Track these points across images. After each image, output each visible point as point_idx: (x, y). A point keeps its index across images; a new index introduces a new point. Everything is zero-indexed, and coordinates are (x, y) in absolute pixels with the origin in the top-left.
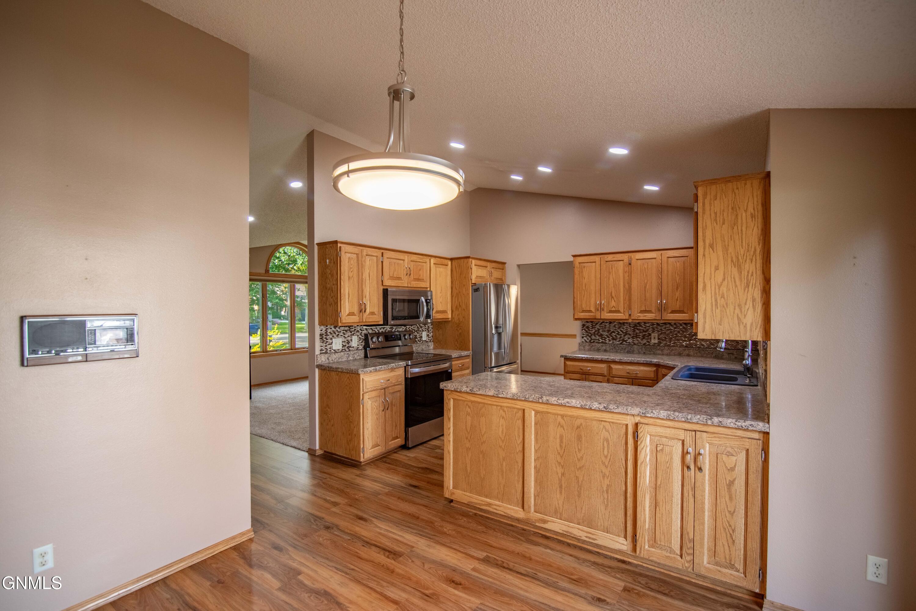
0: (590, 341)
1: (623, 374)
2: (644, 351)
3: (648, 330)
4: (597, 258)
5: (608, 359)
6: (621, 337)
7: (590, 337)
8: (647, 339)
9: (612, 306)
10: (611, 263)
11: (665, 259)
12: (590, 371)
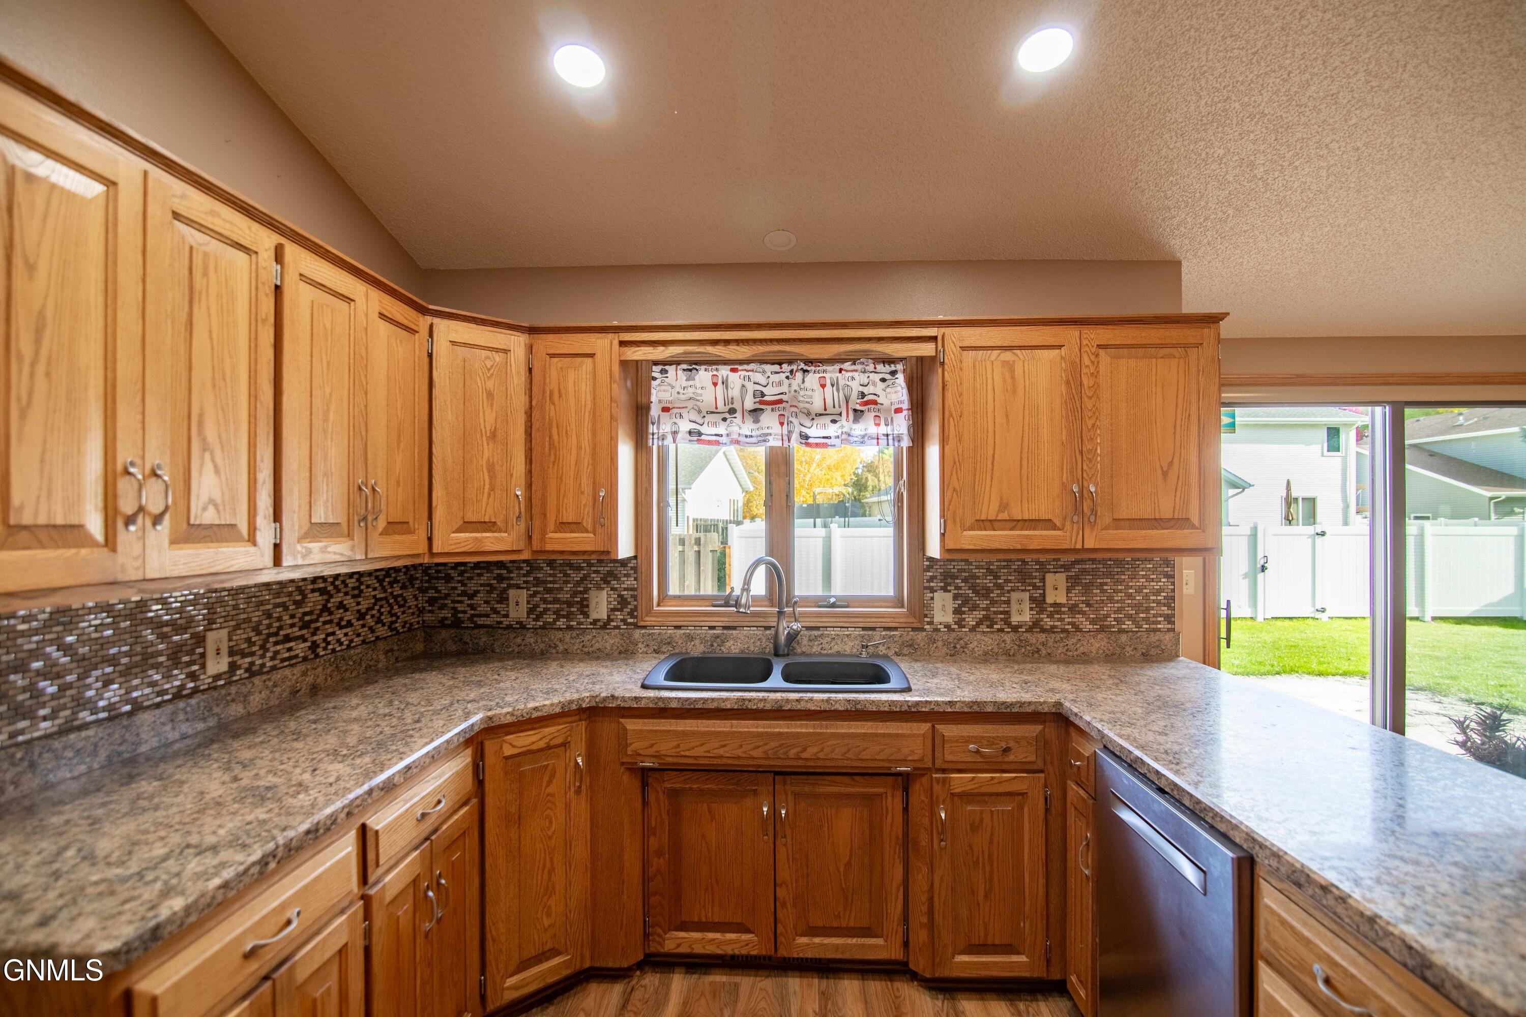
1: (410, 833)
2: (183, 727)
3: (192, 618)
4: (125, 168)
5: (368, 789)
8: (188, 665)
10: (199, 235)
11: (373, 315)
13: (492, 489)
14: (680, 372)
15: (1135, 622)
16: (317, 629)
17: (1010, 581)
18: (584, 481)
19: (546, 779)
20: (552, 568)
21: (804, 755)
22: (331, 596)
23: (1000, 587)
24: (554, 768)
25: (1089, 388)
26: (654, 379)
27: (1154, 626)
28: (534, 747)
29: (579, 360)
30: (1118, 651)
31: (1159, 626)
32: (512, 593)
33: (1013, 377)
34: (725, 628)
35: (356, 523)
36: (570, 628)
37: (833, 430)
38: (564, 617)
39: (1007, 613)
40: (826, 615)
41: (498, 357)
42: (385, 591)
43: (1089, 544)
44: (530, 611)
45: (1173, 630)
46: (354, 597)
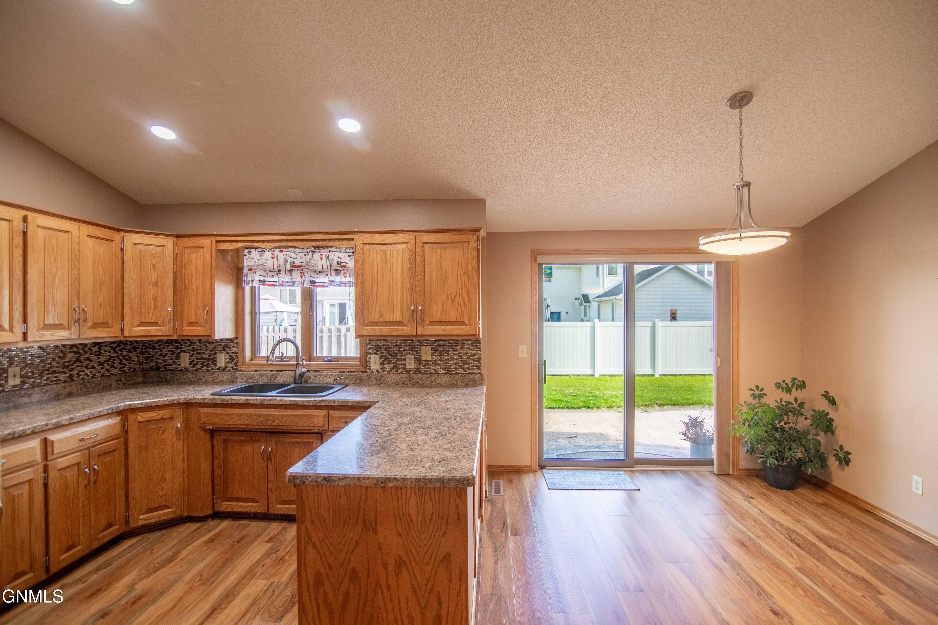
3: (1, 362)
5: (46, 424)
11: (83, 236)
13: (155, 307)
14: (257, 252)
15: (463, 369)
16: (73, 369)
17: (406, 350)
18: (200, 304)
19: (161, 432)
20: (200, 343)
21: (274, 424)
22: (81, 355)
23: (400, 352)
24: (165, 428)
25: (419, 262)
26: (245, 255)
27: (472, 371)
28: (154, 418)
29: (197, 249)
30: (455, 382)
31: (474, 371)
32: (182, 355)
33: (386, 257)
34: (277, 371)
35: (73, 324)
36: (208, 371)
37: (326, 279)
38: (206, 366)
39: (404, 365)
40: (326, 365)
41: (158, 249)
42: (117, 353)
43: (419, 333)
44: (190, 363)
45: (480, 373)
46: (96, 355)
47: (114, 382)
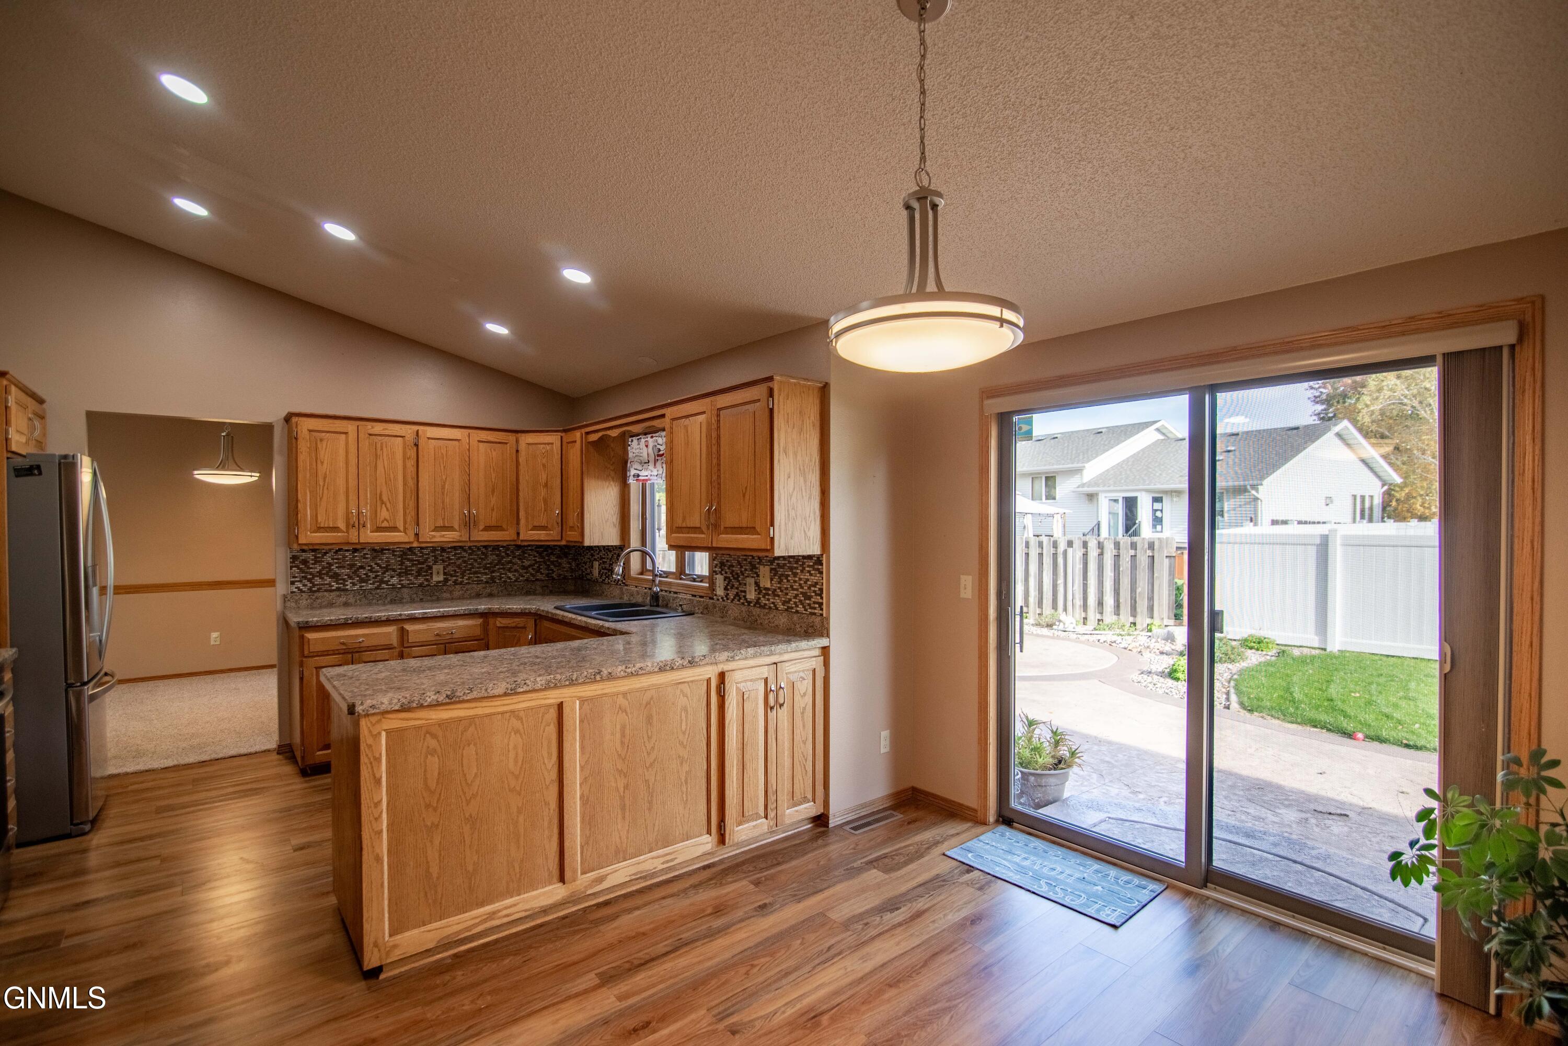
0: (310, 589)
1: (430, 637)
2: (421, 597)
3: (426, 560)
4: (351, 427)
5: (400, 615)
6: (377, 576)
7: (309, 580)
8: (425, 576)
9: (382, 518)
10: (380, 438)
11: (474, 442)
12: (362, 645)
13: (546, 510)
14: (636, 440)
15: (804, 607)
16: (495, 571)
17: (747, 570)
18: (575, 506)
20: (604, 551)
22: (503, 557)
23: (742, 573)
25: (715, 439)
26: (629, 445)
27: (813, 611)
28: (509, 625)
29: (574, 444)
30: (793, 627)
31: (816, 611)
33: (688, 436)
36: (608, 583)
38: (607, 577)
39: (745, 592)
41: (548, 447)
42: (544, 558)
43: (714, 544)
44: (599, 573)
45: (822, 615)
46: (519, 558)
47: (538, 588)
